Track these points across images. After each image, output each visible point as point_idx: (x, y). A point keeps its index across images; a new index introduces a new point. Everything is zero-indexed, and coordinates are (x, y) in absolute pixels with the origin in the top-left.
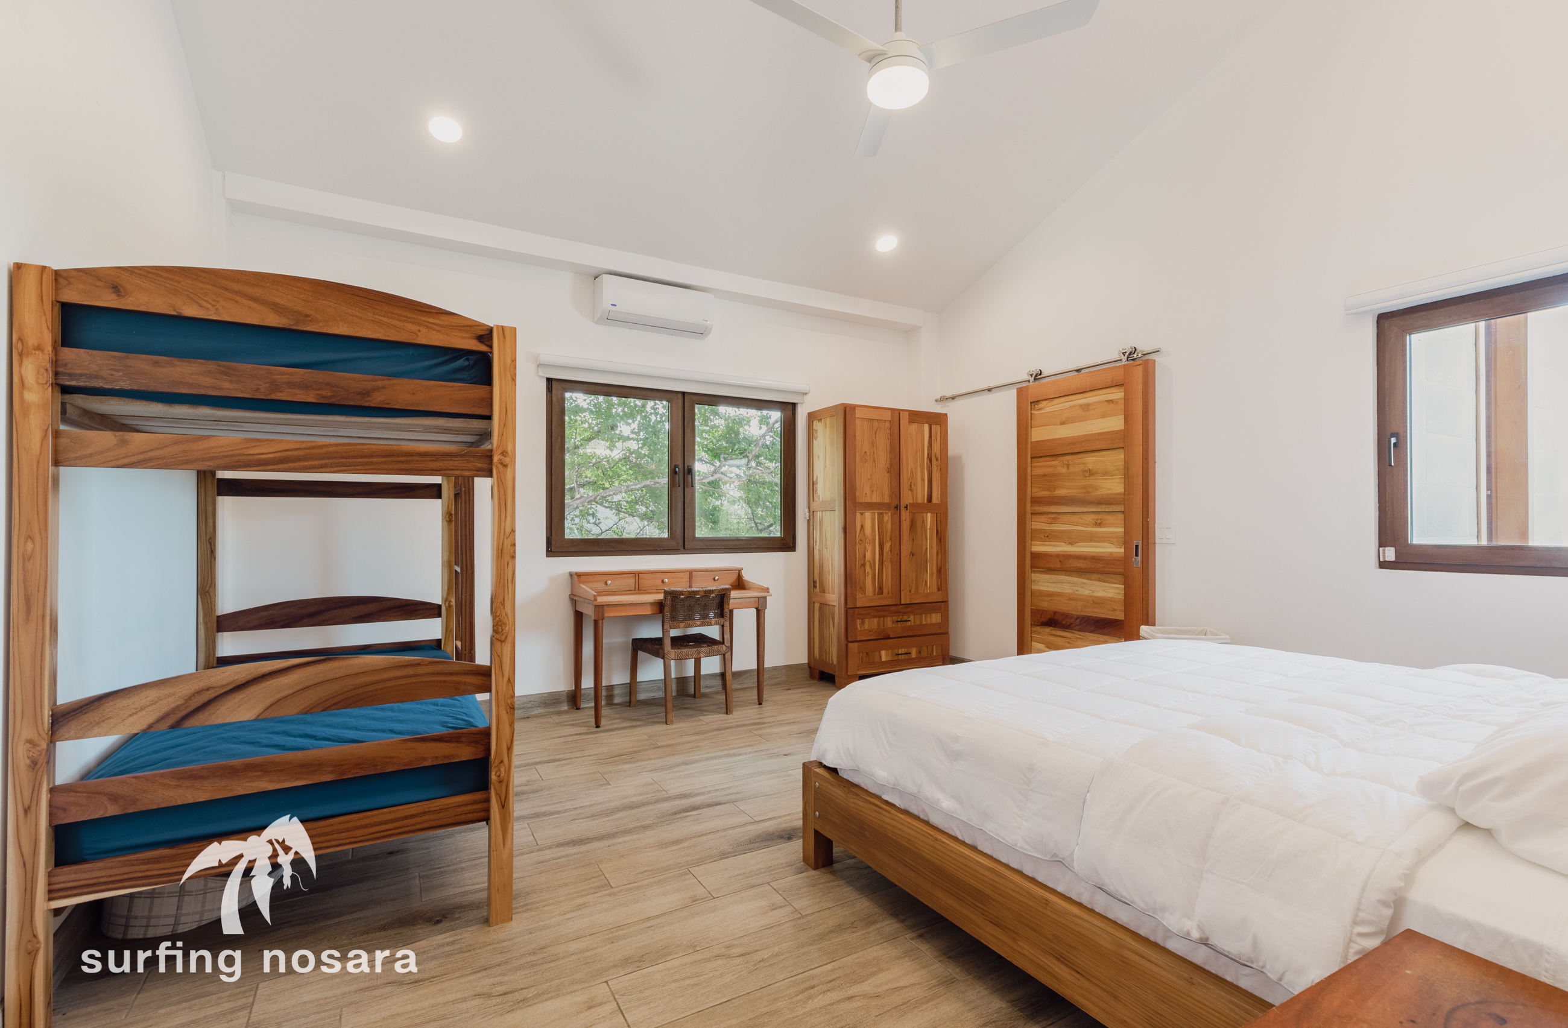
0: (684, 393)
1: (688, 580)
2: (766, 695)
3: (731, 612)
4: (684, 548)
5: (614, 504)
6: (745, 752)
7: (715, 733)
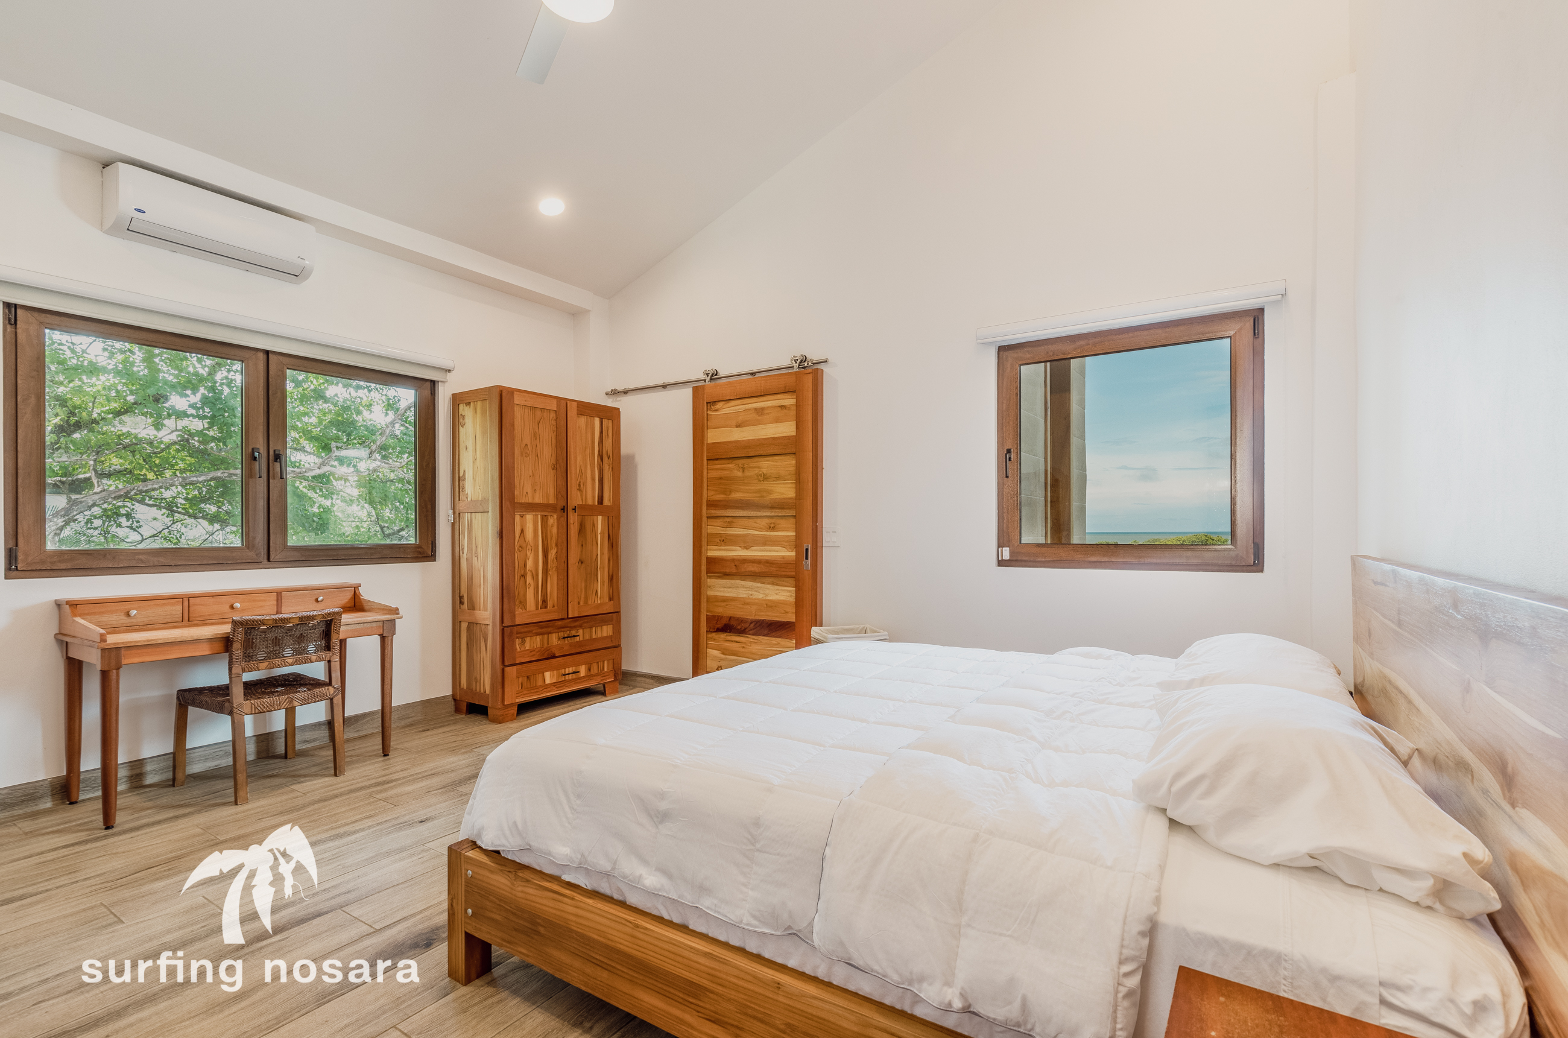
0: (267, 353)
1: (276, 603)
2: (393, 743)
3: (343, 642)
4: (269, 560)
5: (164, 501)
6: (362, 827)
7: (316, 806)
